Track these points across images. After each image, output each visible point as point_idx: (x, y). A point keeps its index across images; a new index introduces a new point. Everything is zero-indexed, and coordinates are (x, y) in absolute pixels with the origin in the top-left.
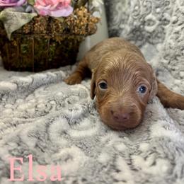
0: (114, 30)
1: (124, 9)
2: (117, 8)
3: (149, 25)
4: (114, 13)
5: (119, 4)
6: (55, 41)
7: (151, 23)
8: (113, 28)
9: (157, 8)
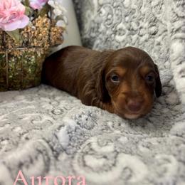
0: (85, 39)
1: (93, 17)
2: (87, 16)
3: (120, 34)
4: (85, 21)
5: (89, 12)
6: (13, 56)
7: (122, 32)
8: (85, 37)
9: (126, 16)
